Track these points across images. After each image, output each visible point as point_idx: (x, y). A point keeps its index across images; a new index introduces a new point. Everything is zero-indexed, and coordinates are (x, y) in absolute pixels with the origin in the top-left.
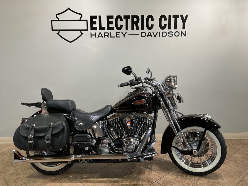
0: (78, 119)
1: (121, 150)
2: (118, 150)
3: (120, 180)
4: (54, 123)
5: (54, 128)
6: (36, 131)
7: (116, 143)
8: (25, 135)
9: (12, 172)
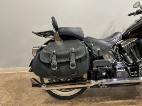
0: (94, 45)
1: (136, 74)
2: (133, 74)
3: (135, 101)
4: (75, 49)
5: (76, 53)
6: (58, 57)
7: (132, 67)
8: (47, 62)
9: (26, 98)
